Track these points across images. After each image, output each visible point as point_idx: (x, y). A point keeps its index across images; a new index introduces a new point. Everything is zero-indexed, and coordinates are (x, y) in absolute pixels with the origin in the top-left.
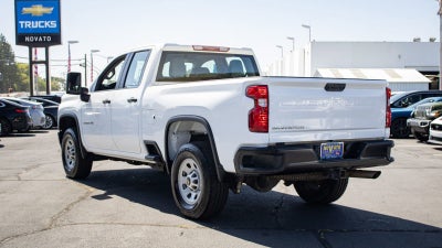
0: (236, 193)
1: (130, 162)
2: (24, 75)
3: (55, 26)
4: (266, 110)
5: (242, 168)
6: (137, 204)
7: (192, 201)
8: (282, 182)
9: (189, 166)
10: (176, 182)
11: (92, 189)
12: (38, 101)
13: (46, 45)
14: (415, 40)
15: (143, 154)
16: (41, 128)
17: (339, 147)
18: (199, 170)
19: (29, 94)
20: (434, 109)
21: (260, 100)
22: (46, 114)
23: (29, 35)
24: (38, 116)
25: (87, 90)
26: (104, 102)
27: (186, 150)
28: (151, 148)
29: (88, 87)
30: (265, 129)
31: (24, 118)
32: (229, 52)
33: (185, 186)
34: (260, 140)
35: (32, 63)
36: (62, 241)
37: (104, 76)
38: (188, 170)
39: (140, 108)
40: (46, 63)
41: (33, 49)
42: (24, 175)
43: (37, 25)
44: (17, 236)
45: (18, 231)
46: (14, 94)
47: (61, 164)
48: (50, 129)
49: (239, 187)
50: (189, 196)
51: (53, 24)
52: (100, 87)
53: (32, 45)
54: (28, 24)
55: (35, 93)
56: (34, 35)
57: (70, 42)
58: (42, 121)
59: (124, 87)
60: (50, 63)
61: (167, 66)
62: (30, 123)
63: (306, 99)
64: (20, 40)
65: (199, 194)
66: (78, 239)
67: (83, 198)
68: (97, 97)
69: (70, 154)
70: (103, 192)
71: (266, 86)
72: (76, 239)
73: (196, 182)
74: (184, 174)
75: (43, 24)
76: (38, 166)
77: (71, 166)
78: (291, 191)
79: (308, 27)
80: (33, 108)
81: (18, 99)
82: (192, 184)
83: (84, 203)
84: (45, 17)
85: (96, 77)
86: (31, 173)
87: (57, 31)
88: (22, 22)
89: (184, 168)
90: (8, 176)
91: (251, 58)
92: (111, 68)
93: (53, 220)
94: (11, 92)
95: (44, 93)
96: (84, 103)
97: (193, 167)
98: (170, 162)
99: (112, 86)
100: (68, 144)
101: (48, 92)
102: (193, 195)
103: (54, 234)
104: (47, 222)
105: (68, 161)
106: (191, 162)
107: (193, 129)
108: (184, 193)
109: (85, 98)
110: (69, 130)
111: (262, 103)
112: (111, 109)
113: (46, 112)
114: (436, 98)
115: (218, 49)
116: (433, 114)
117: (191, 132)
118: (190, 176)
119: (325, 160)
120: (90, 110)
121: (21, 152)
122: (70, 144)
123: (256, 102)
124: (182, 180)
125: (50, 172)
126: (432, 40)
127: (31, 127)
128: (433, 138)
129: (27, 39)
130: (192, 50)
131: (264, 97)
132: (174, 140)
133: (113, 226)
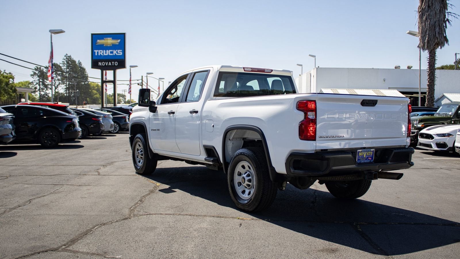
0: (282, 190)
1: (188, 162)
2: (95, 92)
3: (121, 54)
4: (314, 122)
5: (292, 170)
6: (198, 198)
7: (246, 196)
8: (318, 181)
9: (243, 167)
10: (232, 180)
11: (158, 184)
12: (108, 111)
13: (114, 68)
14: (396, 68)
15: (202, 157)
16: (110, 132)
17: (371, 153)
18: (252, 171)
19: (100, 106)
20: (421, 121)
21: (309, 113)
22: (114, 122)
23: (101, 61)
24: (108, 123)
25: (154, 103)
26: (169, 113)
27: (241, 154)
28: (210, 151)
29: (155, 100)
30: (313, 138)
31: (98, 124)
32: (272, 73)
33: (240, 184)
34: (308, 146)
35: (103, 82)
36: (141, 229)
37: (168, 92)
38: (242, 171)
39: (201, 118)
40: (114, 82)
41: (104, 72)
42: (102, 170)
43: (108, 53)
44: (104, 224)
45: (104, 220)
46: (88, 106)
47: (132, 161)
48: (117, 133)
49: (284, 185)
50: (244, 192)
51: (120, 53)
52: (164, 101)
53: (103, 69)
54: (101, 53)
55: (105, 106)
56: (105, 61)
57: (131, 67)
58: (111, 127)
59: (186, 101)
60: (117, 82)
61: (222, 84)
62: (103, 129)
63: (346, 113)
64: (95, 65)
65: (253, 191)
66: (155, 228)
67: (152, 192)
68: (163, 109)
69: (140, 155)
70: (167, 187)
71: (315, 101)
72: (153, 229)
73: (250, 181)
74: (240, 174)
75: (111, 52)
76: (112, 163)
77: (140, 164)
78: (323, 188)
79: (314, 56)
80: (105, 116)
81: (93, 110)
82: (247, 182)
83: (154, 195)
84: (114, 47)
85: (162, 92)
86: (107, 169)
87: (123, 58)
88: (96, 51)
89: (239, 168)
90: (90, 171)
91: (290, 78)
92: (174, 85)
93: (131, 210)
94: (85, 104)
95: (112, 105)
96: (152, 114)
97: (247, 168)
98: (226, 164)
99: (176, 100)
100: (137, 147)
101: (115, 105)
102: (247, 191)
103: (135, 223)
104: (126, 212)
105: (137, 160)
106: (246, 164)
107: (245, 136)
108: (239, 190)
109: (153, 109)
110: (139, 135)
111: (311, 115)
112: (175, 119)
113: (114, 120)
114: (420, 113)
115: (263, 71)
116: (420, 126)
117: (244, 139)
118: (245, 176)
119: (360, 164)
120: (157, 119)
121: (97, 151)
122: (140, 146)
123: (306, 115)
124: (237, 179)
125: (122, 168)
126: (409, 68)
127: (103, 132)
128: (421, 144)
129: (100, 64)
130: (242, 71)
131: (312, 110)
132: (230, 145)
133: (181, 217)
